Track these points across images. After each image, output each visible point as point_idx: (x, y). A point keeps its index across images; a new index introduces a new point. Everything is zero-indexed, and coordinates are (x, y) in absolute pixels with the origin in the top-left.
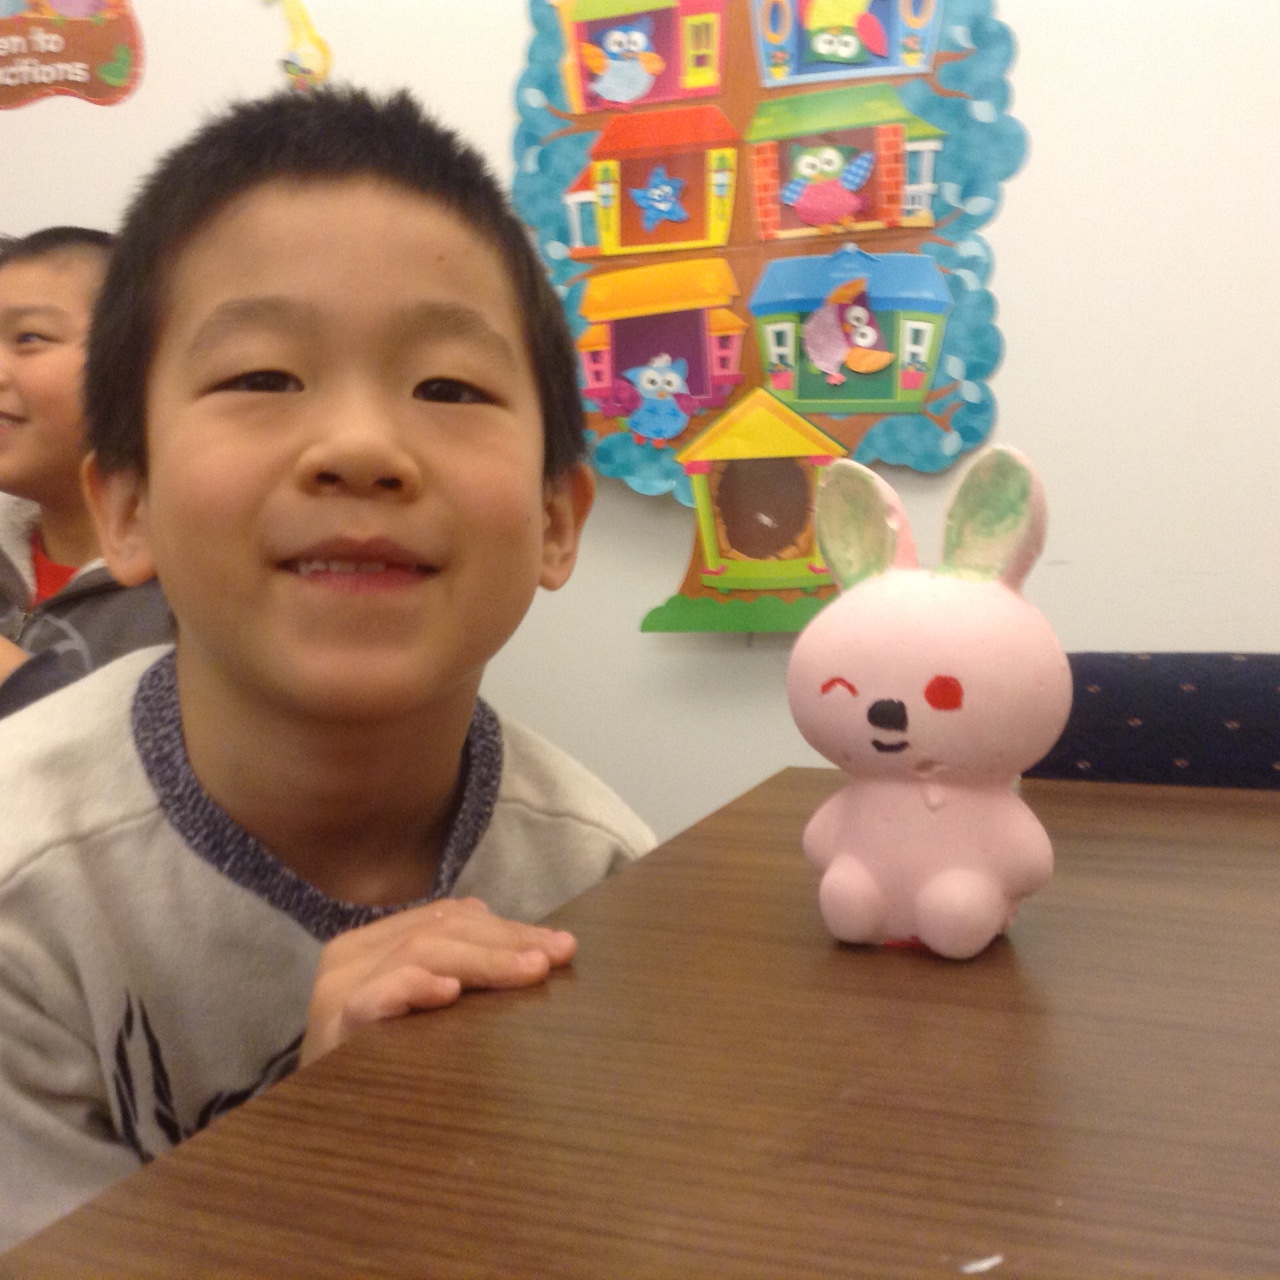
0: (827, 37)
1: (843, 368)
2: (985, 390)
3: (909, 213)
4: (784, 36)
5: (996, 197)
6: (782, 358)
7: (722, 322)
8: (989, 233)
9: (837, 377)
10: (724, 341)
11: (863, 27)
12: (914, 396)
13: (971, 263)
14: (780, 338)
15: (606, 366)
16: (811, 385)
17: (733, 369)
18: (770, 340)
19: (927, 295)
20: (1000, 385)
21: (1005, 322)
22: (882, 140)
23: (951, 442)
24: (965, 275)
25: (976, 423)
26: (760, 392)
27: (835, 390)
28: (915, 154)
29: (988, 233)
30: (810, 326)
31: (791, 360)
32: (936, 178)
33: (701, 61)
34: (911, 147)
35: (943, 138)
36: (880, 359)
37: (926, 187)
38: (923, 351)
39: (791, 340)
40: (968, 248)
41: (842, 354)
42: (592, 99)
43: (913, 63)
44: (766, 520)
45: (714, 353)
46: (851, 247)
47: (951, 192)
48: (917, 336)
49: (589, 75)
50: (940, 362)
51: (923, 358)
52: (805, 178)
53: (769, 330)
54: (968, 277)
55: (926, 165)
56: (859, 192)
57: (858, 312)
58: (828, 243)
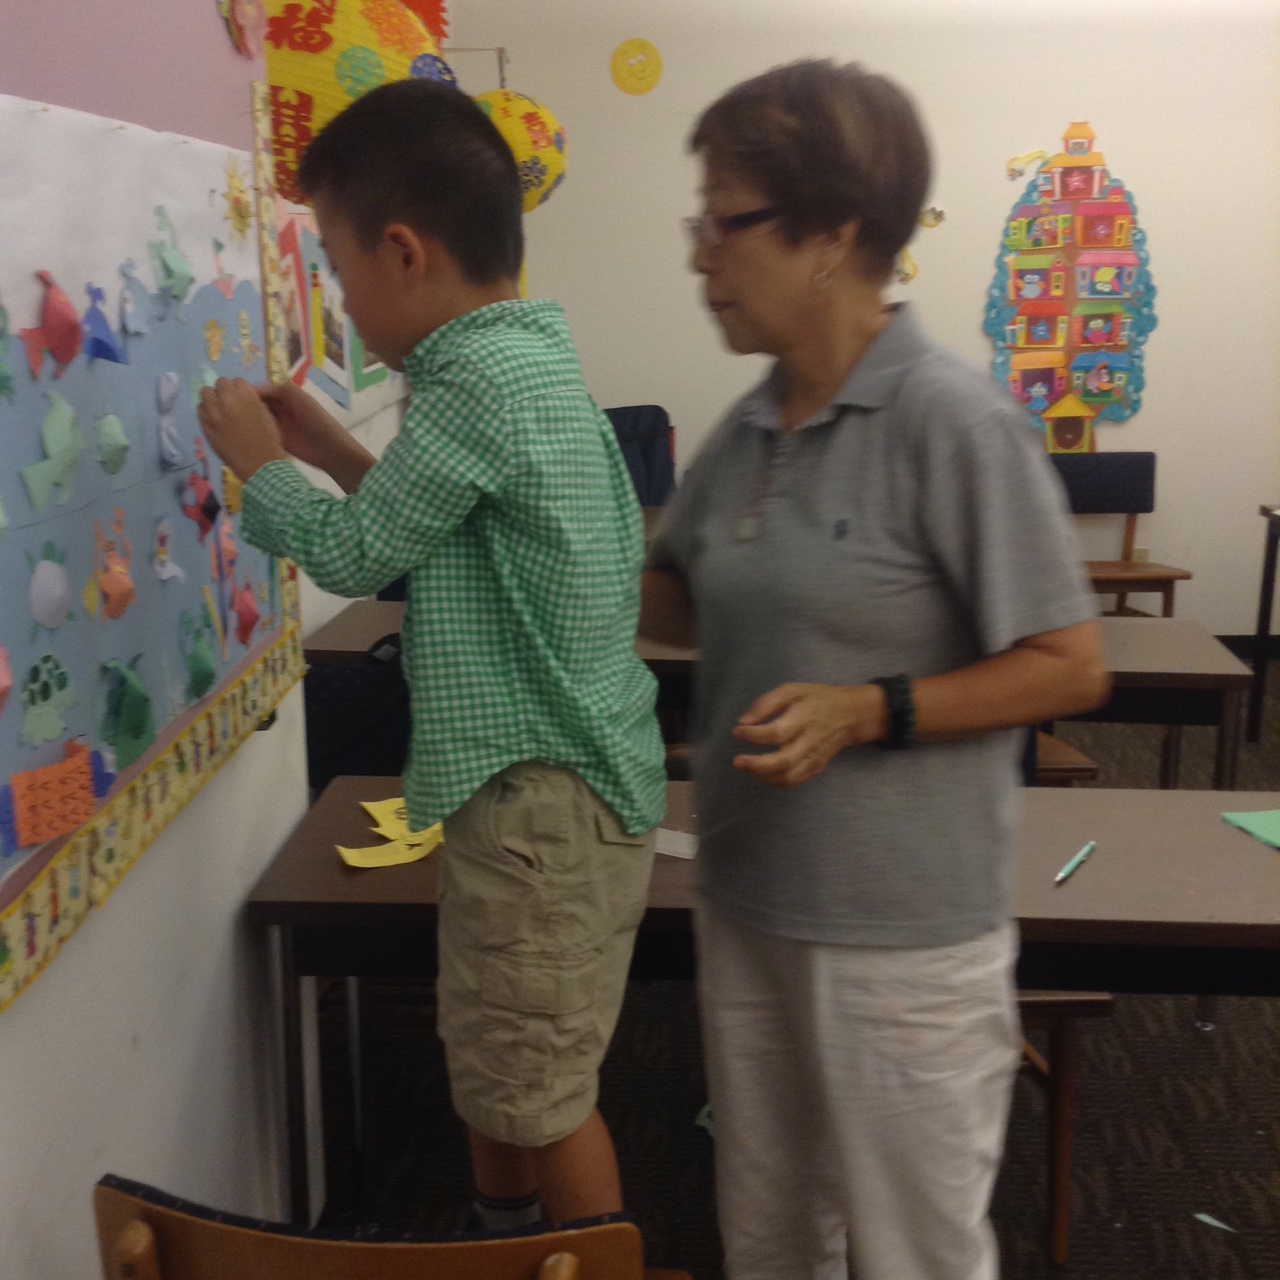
0: (1101, 285)
2: (1139, 396)
3: (1122, 340)
4: (1086, 282)
5: (1147, 336)
6: (1079, 384)
7: (1061, 372)
8: (1145, 348)
9: (1096, 391)
10: (1061, 378)
11: (1111, 283)
12: (1117, 398)
13: (1137, 357)
14: (1079, 378)
15: (1019, 385)
16: (1087, 393)
17: (1062, 388)
18: (1076, 379)
19: (1122, 366)
20: (1144, 395)
21: (1149, 375)
22: (1115, 318)
25: (1136, 406)
26: (1070, 396)
27: (1095, 395)
28: (1126, 323)
30: (1089, 375)
31: (1081, 385)
32: (1130, 330)
33: (1058, 287)
34: (1123, 321)
35: (1134, 319)
36: (1109, 386)
37: (1126, 333)
38: (1122, 384)
39: (1082, 379)
40: (1137, 352)
41: (1097, 384)
42: (1019, 296)
43: (1127, 295)
44: (1069, 437)
45: (1057, 383)
46: (1103, 350)
47: (1134, 334)
48: (1120, 379)
49: (1018, 289)
50: (1126, 387)
51: (1122, 386)
52: (1092, 329)
53: (1076, 375)
54: (1136, 361)
55: (1128, 326)
56: (1106, 334)
58: (1096, 349)
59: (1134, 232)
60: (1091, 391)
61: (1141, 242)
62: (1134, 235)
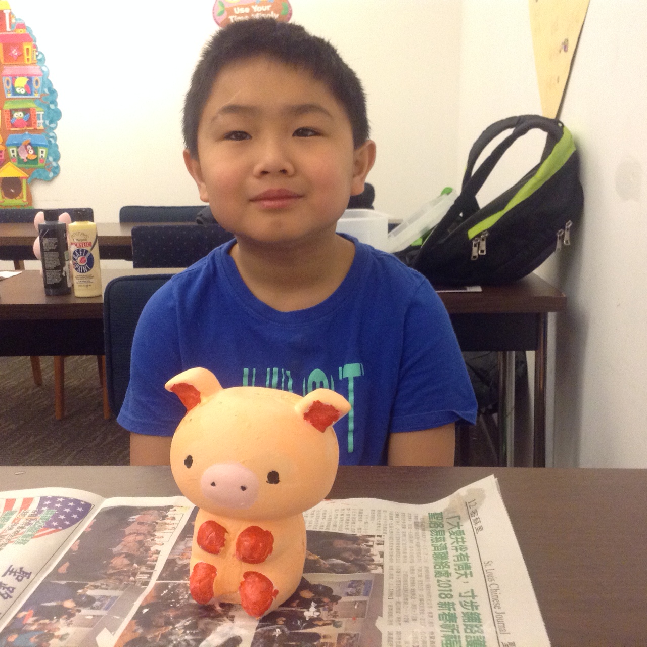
0: (19, 88)
1: (27, 158)
2: (57, 164)
3: (39, 126)
4: (10, 87)
5: (57, 124)
6: (14, 156)
7: (1, 147)
9: (26, 160)
10: (1, 151)
11: (26, 87)
12: (43, 165)
13: (52, 137)
14: (13, 151)
16: (20, 161)
17: (2, 158)
18: (11, 152)
19: (44, 143)
20: (60, 163)
21: (60, 150)
22: (31, 111)
23: (51, 175)
24: (51, 139)
25: (56, 171)
26: (9, 163)
28: (39, 114)
29: (54, 131)
30: (19, 149)
31: (15, 156)
32: (43, 119)
34: (37, 113)
35: (45, 112)
36: (34, 157)
37: (42, 121)
38: (44, 155)
39: (15, 151)
40: (51, 134)
41: (27, 155)
43: (37, 96)
44: (12, 191)
46: (27, 133)
47: (47, 122)
48: (42, 152)
50: (48, 158)
51: (44, 157)
52: (16, 118)
53: (11, 150)
54: (53, 141)
55: (41, 117)
56: (27, 121)
57: (29, 147)
58: (22, 132)
59: (37, 53)
60: (23, 159)
61: (42, 61)
62: (37, 56)
